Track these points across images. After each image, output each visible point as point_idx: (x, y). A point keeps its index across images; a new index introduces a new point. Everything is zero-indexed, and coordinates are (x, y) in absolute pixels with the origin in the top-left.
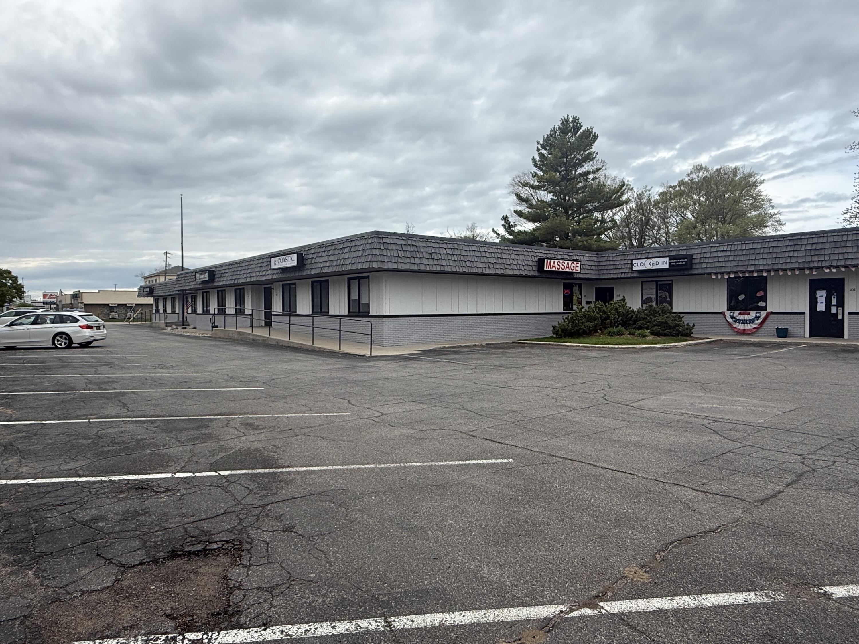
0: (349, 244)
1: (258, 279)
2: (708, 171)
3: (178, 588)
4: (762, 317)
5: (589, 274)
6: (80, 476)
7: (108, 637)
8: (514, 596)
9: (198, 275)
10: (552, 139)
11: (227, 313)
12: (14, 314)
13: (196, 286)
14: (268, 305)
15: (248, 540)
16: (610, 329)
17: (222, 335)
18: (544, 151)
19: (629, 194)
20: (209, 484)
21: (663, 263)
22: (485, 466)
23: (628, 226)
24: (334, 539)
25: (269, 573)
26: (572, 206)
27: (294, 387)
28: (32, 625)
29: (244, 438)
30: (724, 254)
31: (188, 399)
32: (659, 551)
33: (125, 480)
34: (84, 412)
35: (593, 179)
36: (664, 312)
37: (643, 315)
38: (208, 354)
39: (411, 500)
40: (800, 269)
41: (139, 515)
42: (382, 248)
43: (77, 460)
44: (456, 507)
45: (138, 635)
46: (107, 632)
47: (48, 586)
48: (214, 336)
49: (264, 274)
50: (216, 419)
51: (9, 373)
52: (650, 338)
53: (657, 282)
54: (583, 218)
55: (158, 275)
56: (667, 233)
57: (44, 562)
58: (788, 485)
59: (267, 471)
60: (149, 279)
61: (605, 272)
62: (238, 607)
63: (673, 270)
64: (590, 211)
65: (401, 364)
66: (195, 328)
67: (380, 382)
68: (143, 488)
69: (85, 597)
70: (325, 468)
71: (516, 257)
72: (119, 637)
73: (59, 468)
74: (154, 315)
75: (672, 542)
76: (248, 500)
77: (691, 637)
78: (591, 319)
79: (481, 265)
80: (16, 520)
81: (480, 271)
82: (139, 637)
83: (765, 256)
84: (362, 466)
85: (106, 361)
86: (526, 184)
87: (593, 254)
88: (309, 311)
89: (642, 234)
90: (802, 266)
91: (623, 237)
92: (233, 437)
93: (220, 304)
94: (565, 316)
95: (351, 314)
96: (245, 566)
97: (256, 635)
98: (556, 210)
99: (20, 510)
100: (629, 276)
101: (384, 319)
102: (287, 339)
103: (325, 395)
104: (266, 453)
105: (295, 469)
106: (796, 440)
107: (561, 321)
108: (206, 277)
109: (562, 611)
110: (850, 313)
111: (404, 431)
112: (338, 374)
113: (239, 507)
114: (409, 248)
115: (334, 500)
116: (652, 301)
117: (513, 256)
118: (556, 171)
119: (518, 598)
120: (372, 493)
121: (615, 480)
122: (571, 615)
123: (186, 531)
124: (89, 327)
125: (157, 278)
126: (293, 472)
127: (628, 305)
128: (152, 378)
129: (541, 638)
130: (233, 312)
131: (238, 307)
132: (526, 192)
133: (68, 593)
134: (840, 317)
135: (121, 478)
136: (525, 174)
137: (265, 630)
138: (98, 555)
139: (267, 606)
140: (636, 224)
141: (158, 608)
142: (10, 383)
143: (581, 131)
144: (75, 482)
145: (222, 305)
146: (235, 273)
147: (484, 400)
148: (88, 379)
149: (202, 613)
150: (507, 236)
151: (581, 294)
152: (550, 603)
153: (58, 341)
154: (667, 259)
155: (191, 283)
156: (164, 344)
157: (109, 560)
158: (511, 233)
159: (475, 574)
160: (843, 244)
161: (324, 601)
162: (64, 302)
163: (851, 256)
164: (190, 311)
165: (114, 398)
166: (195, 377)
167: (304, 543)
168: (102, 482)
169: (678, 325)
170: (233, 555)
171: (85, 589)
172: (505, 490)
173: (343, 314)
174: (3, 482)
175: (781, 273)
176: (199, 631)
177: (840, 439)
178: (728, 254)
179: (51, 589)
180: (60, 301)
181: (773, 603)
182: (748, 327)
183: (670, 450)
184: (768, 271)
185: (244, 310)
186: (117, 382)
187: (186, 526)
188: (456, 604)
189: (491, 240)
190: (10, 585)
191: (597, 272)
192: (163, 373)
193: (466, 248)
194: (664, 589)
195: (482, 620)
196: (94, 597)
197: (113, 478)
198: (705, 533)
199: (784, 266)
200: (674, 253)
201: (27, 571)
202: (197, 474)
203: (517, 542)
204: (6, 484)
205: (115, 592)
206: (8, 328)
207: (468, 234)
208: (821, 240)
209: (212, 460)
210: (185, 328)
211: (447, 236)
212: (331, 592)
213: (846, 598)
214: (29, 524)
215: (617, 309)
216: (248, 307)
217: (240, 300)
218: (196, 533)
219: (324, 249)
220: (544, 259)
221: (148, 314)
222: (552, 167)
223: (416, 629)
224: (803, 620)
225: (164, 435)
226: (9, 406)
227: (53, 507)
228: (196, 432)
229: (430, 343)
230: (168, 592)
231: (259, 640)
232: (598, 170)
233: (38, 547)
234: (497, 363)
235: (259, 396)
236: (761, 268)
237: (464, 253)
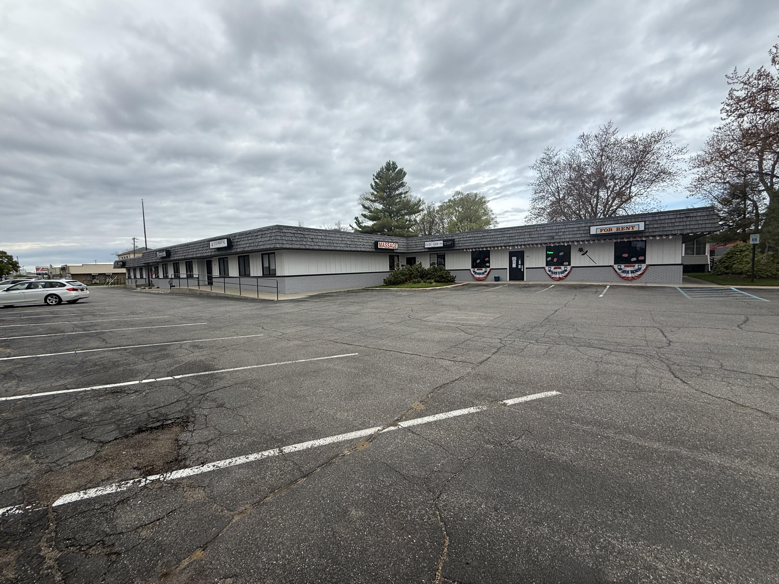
0: (261, 233)
1: (201, 255)
2: (462, 195)
3: (143, 451)
4: (488, 271)
5: (402, 250)
6: (68, 389)
7: (90, 488)
8: (354, 426)
9: (158, 253)
10: (381, 174)
11: (181, 277)
12: (11, 282)
13: (157, 260)
14: (210, 271)
15: (193, 415)
16: (414, 280)
17: (178, 291)
18: (377, 181)
19: (423, 206)
20: (167, 384)
21: (440, 244)
22: (342, 358)
23: (423, 223)
24: (250, 408)
25: (207, 433)
26: (393, 212)
27: (227, 321)
28: (29, 490)
29: (192, 355)
30: (470, 239)
31: (152, 333)
32: (430, 393)
33: (104, 388)
34: (71, 347)
35: (404, 198)
36: (441, 270)
37: (430, 272)
38: (168, 304)
39: (298, 381)
40: (505, 246)
41: (114, 409)
42: (282, 235)
43: (66, 379)
44: (324, 382)
45: (113, 483)
46: (89, 485)
47: (42, 463)
48: (172, 292)
49: (205, 251)
50: (172, 344)
51: (7, 324)
52: (434, 284)
53: (437, 254)
54: (400, 219)
55: (129, 253)
56: (443, 227)
57: (39, 448)
58: (493, 354)
59: (207, 373)
60: (122, 256)
61: (411, 249)
62: (184, 456)
63: (445, 248)
64: (403, 215)
65: (296, 304)
66: (158, 288)
67: (282, 315)
68: (117, 392)
69: (73, 466)
70: (245, 368)
71: (362, 241)
72: (98, 486)
73: (51, 385)
74: (127, 280)
75: (437, 388)
76: (194, 392)
77: (442, 433)
78: (404, 275)
79: (342, 245)
80: (14, 424)
81: (342, 249)
82: (114, 484)
83: (489, 240)
84: (269, 365)
85: (89, 312)
86: (367, 199)
87: (405, 239)
88: (237, 274)
89: (431, 228)
90: (505, 245)
91: (421, 230)
92: (184, 354)
93: (176, 271)
94: (390, 273)
95: (264, 276)
96: (191, 431)
97: (196, 470)
98: (385, 214)
99: (18, 416)
100: (423, 251)
101: (286, 278)
102: (223, 292)
103: (248, 325)
104: (207, 362)
105: (226, 370)
106: (499, 332)
107: (388, 276)
108: (164, 254)
109: (379, 430)
110: (527, 268)
111: (296, 342)
112: (257, 312)
113: (188, 396)
114: (299, 236)
115: (251, 386)
116: (435, 264)
117: (361, 240)
118: (384, 192)
119: (356, 427)
120: (275, 379)
121: (411, 359)
122: (384, 431)
123: (149, 415)
124: (74, 290)
125: (128, 255)
126: (224, 372)
127: (423, 267)
128: (125, 322)
129: (367, 445)
130: (185, 276)
131: (189, 273)
132: (368, 204)
133: (58, 465)
134: (522, 270)
135: (101, 387)
136: (367, 193)
137: (202, 466)
138: (82, 438)
139: (204, 452)
140: (427, 223)
141: (128, 464)
142: (9, 331)
143: (397, 169)
144: (64, 393)
145: (177, 271)
146: (185, 252)
147: (344, 322)
148: (75, 325)
149: (160, 463)
150: (358, 228)
151: (399, 261)
152: (373, 427)
153: (50, 300)
154: (442, 241)
155: (153, 259)
156: (135, 299)
157: (91, 440)
158: (360, 227)
159: (333, 417)
160: (523, 234)
161: (242, 444)
162: (54, 273)
163: (527, 240)
164: (154, 276)
165: (96, 336)
166: (158, 319)
167: (230, 413)
168: (86, 391)
169: (448, 277)
170: (183, 425)
171: (72, 461)
172: (353, 370)
173: (259, 275)
174: (4, 399)
175: (496, 249)
176: (157, 474)
177: (518, 330)
178: (472, 238)
179: (45, 465)
180: (51, 273)
181: (481, 411)
182: (481, 276)
183: (440, 341)
184: (490, 247)
185: (193, 275)
186: (98, 325)
187: (149, 412)
188: (321, 434)
189: (349, 231)
190: (11, 467)
191: (407, 249)
192: (134, 317)
193: (334, 236)
194: (431, 411)
195: (335, 441)
196: (80, 465)
197: (94, 388)
198: (453, 381)
199: (497, 245)
200: (445, 238)
201: (25, 456)
202: (158, 380)
203: (357, 397)
204: (5, 400)
205: (96, 459)
206: (5, 293)
207: (336, 227)
208: (514, 232)
209: (169, 370)
210: (151, 288)
211: (323, 228)
212: (247, 438)
213: (513, 405)
214: (26, 424)
215: (417, 269)
216: (196, 273)
217: (189, 268)
218: (157, 415)
219: (244, 236)
220: (378, 242)
221: (122, 280)
222: (382, 190)
223: (297, 451)
224: (493, 418)
225: (134, 357)
226: (8, 347)
227: (46, 411)
228: (157, 353)
229: (314, 291)
230: (136, 454)
231: (198, 473)
232: (407, 192)
233: (33, 439)
234: (352, 301)
235: (203, 328)
236: (487, 246)
237: (332, 238)
